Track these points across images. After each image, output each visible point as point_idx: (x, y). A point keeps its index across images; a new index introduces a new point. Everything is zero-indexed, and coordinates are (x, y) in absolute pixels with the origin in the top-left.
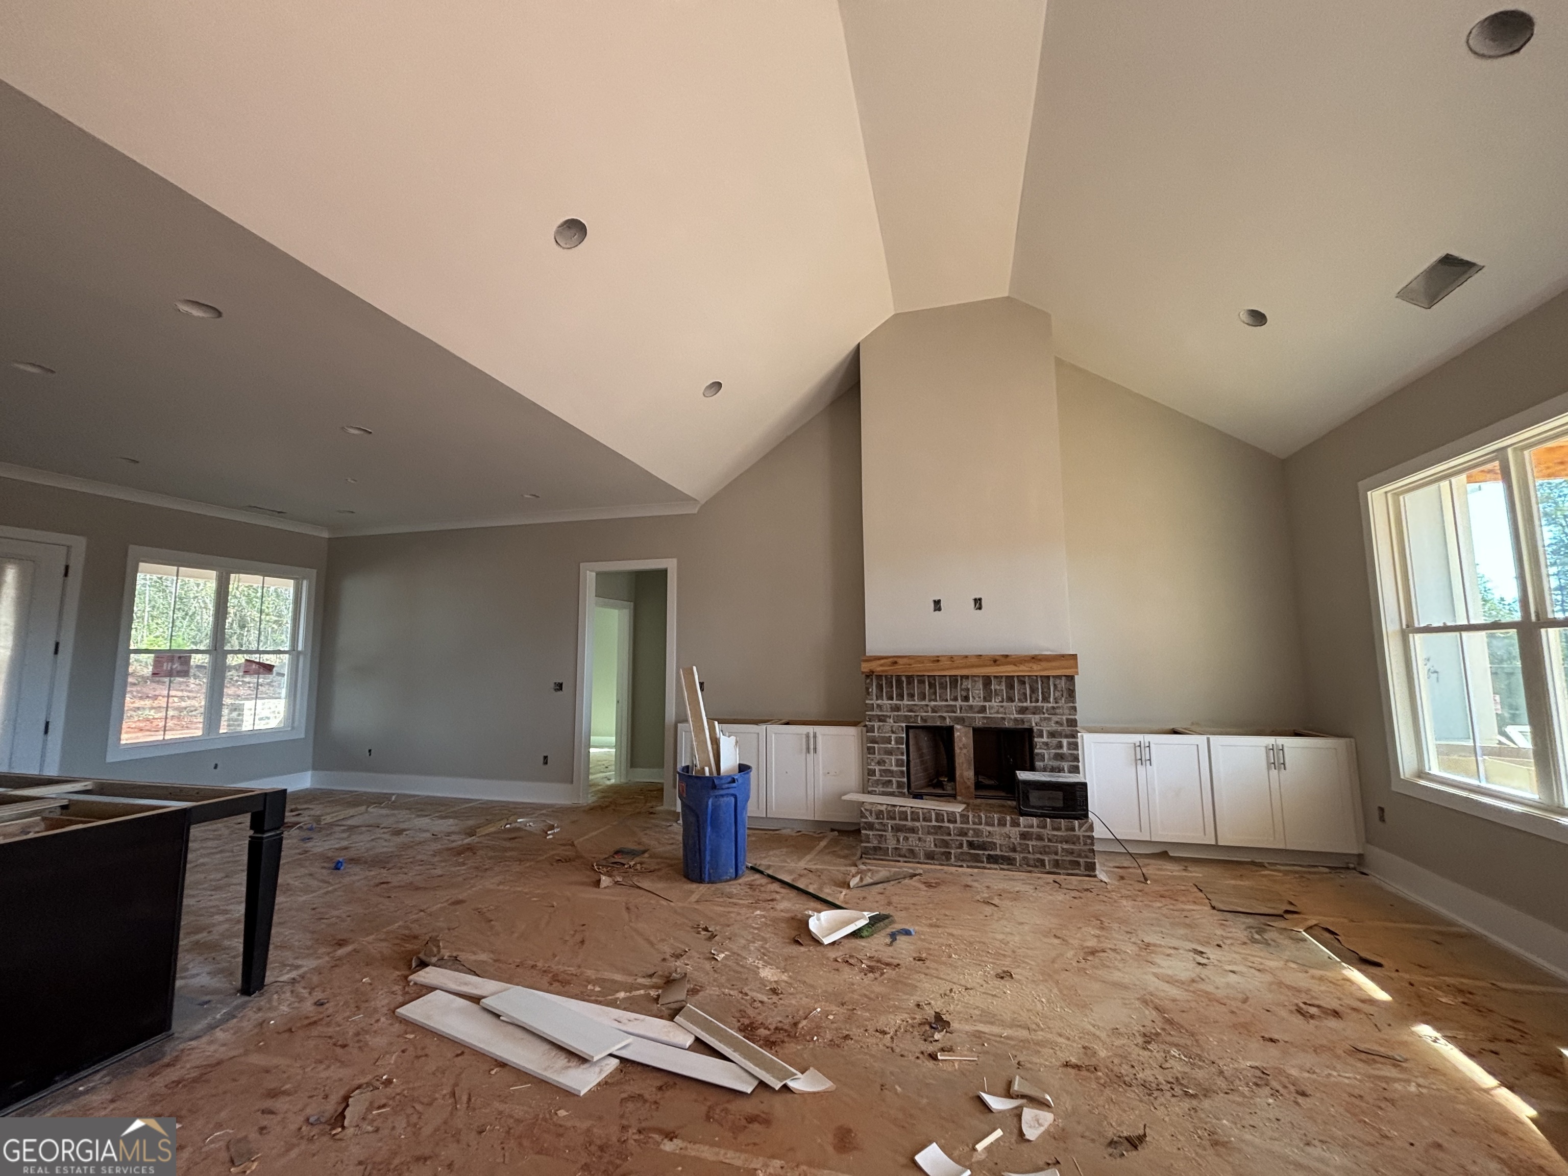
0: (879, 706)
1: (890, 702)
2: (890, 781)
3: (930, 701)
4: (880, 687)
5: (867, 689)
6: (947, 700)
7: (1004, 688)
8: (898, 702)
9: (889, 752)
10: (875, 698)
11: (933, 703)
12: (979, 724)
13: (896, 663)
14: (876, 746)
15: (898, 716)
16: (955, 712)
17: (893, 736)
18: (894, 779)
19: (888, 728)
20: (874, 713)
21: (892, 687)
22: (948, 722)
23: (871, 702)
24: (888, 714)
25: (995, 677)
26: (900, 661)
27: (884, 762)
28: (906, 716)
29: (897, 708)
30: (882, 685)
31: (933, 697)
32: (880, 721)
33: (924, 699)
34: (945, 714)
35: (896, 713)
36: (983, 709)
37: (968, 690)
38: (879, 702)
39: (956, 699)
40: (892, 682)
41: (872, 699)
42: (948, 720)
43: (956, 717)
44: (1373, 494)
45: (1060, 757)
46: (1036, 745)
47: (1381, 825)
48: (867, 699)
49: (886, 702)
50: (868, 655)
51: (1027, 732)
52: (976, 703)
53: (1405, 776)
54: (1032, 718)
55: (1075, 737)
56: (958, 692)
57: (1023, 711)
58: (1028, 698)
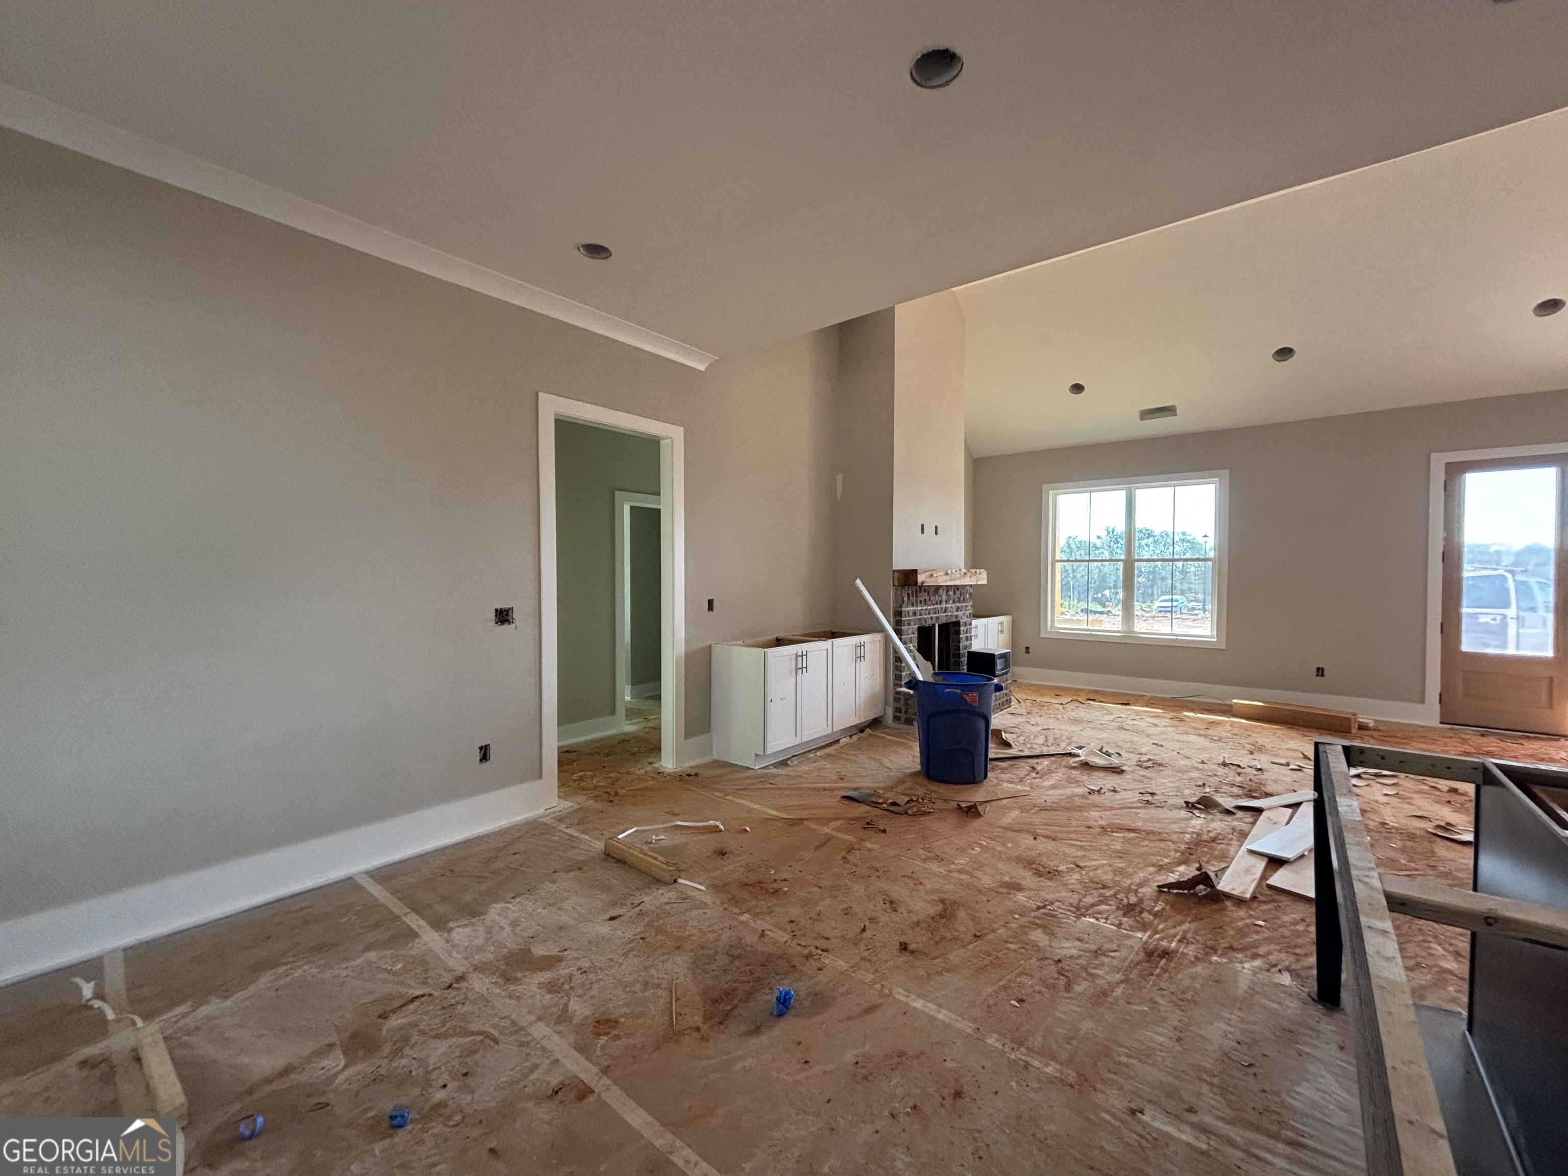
0: (908, 612)
1: (913, 608)
3: (930, 606)
5: (903, 598)
6: (934, 605)
7: (953, 594)
8: (916, 608)
10: (906, 606)
11: (931, 608)
12: (944, 621)
15: (915, 619)
16: (937, 613)
17: (913, 636)
19: (911, 630)
21: (914, 596)
22: (934, 622)
23: (905, 609)
24: (912, 618)
25: (951, 586)
28: (918, 619)
29: (915, 613)
30: (909, 594)
31: (931, 603)
32: (908, 625)
33: (928, 604)
34: (933, 616)
35: (915, 617)
36: (946, 610)
37: (941, 596)
38: (907, 609)
39: (937, 604)
40: (913, 592)
42: (934, 620)
43: (937, 617)
44: (1051, 492)
45: (967, 638)
46: (958, 632)
47: (1027, 655)
48: (901, 607)
49: (911, 608)
50: (894, 568)
51: (957, 624)
52: (944, 605)
53: (1049, 629)
54: (960, 613)
55: (970, 624)
56: (937, 598)
57: (958, 609)
58: (959, 601)
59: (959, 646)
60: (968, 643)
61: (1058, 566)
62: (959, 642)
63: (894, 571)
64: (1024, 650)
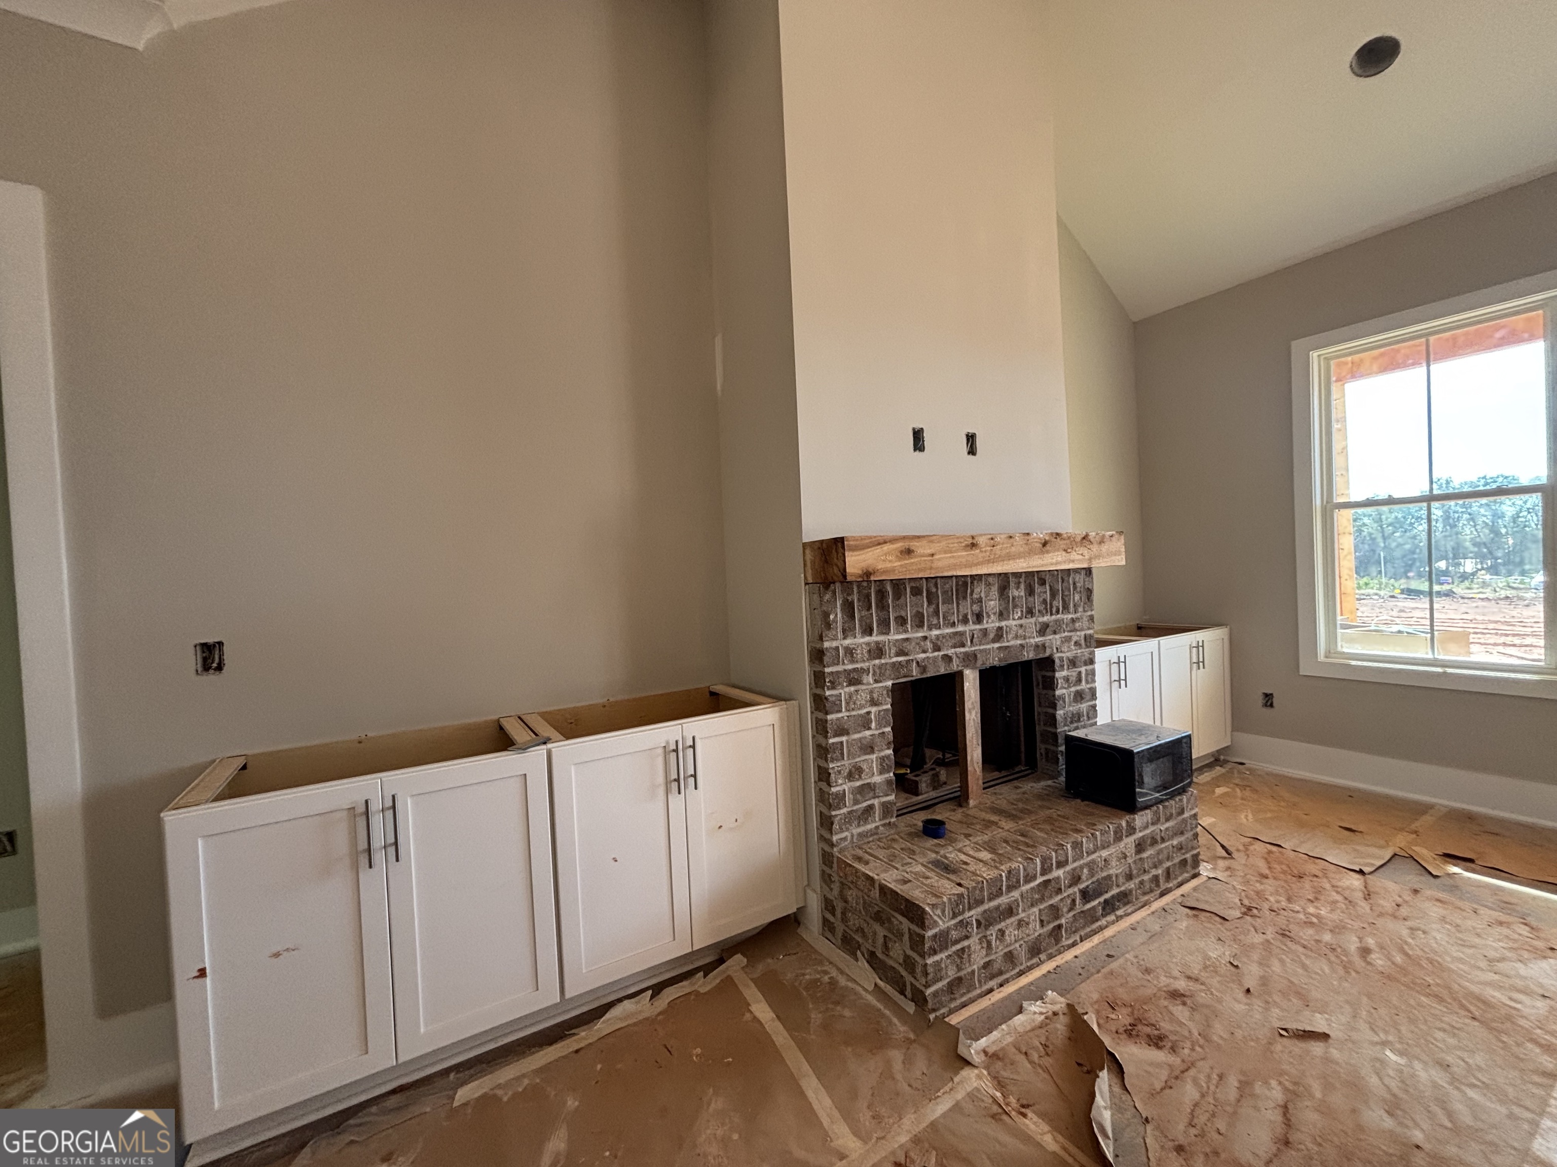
0: (849, 651)
1: (867, 639)
2: (871, 807)
3: (930, 628)
4: (849, 608)
5: (826, 615)
6: (953, 625)
7: (1022, 594)
8: (881, 638)
9: (869, 748)
10: (840, 635)
11: (935, 632)
12: (994, 660)
13: (909, 552)
14: (844, 739)
15: (880, 667)
16: (963, 645)
17: (874, 710)
18: (876, 802)
19: (863, 697)
20: (840, 668)
21: (869, 608)
22: (955, 666)
23: (834, 644)
24: (864, 665)
25: (1013, 574)
26: (922, 548)
27: (860, 770)
28: (894, 664)
29: (878, 651)
30: (852, 604)
31: (935, 622)
32: (851, 683)
33: (920, 625)
34: (951, 652)
35: (877, 662)
36: (999, 634)
37: (980, 600)
38: (847, 642)
39: (965, 621)
40: (868, 596)
41: (835, 638)
42: (955, 661)
43: (966, 654)
44: (1314, 355)
45: (1079, 696)
46: (1050, 684)
47: (1268, 711)
48: (821, 639)
49: (860, 641)
50: (805, 540)
51: (1048, 663)
52: (991, 624)
53: (1321, 657)
54: (1053, 640)
55: (1091, 661)
56: (967, 607)
57: (1043, 630)
58: (1048, 608)
59: (1054, 717)
60: (1084, 706)
61: (1343, 518)
62: (1054, 707)
63: (805, 545)
64: (1260, 700)
